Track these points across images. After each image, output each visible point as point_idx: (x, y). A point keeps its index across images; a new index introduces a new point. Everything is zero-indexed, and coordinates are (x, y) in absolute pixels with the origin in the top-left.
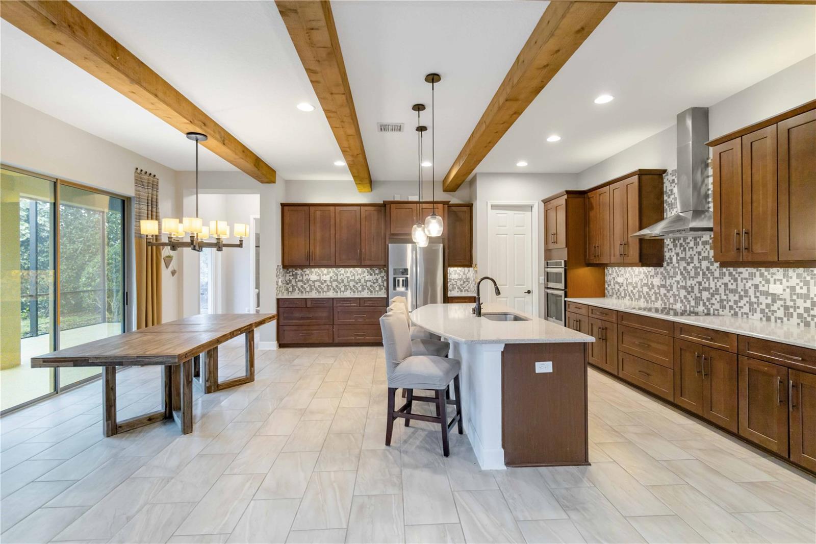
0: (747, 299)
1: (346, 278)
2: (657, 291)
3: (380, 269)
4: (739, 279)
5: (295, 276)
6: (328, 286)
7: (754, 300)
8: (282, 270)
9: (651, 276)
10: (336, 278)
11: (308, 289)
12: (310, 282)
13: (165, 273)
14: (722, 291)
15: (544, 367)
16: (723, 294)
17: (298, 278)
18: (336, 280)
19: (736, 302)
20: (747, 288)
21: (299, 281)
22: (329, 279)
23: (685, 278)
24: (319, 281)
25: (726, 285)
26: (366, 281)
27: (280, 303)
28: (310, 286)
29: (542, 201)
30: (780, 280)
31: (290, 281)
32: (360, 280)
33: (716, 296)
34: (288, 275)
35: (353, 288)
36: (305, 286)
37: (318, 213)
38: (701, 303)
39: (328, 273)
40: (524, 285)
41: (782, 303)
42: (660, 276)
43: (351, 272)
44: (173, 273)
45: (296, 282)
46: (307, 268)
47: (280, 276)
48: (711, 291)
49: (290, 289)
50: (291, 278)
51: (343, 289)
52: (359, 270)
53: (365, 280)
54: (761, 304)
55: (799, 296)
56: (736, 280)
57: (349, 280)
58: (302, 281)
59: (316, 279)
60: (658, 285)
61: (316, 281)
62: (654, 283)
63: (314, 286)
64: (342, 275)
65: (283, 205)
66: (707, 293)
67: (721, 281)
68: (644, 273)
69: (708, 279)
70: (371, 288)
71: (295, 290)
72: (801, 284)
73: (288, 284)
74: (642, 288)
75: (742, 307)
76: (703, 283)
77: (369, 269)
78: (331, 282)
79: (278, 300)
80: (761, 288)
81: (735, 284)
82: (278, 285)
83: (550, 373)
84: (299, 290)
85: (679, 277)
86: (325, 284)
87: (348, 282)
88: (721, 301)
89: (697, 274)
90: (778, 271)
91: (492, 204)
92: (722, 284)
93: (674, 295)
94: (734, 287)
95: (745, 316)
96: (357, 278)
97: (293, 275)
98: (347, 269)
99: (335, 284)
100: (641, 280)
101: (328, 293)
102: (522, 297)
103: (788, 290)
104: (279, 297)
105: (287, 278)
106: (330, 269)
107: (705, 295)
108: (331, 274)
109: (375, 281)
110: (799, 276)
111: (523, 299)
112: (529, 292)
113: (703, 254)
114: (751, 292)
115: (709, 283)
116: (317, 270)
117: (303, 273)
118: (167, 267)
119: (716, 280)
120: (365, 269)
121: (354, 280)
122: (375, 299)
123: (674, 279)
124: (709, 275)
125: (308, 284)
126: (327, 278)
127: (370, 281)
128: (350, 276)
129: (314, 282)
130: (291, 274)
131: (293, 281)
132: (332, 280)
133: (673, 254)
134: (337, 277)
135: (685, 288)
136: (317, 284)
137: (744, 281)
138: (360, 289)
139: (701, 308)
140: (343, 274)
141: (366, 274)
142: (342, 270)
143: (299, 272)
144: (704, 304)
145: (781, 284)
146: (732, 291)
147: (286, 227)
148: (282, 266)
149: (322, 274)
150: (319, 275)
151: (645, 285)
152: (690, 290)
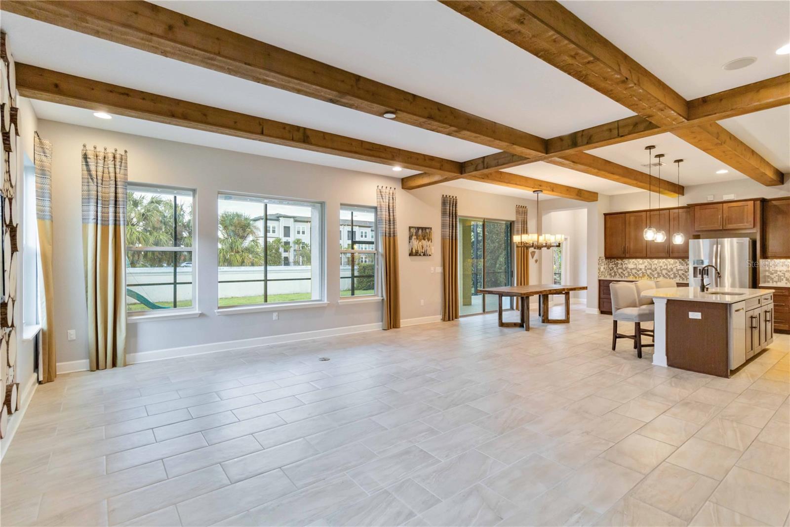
1: (659, 267)
5: (616, 265)
6: (643, 273)
8: (604, 260)
11: (626, 275)
12: (628, 270)
13: (531, 261)
15: (695, 315)
17: (619, 266)
18: (651, 269)
21: (619, 268)
22: (644, 268)
24: (636, 269)
26: (678, 270)
27: (601, 283)
28: (628, 272)
31: (613, 268)
32: (672, 269)
34: (611, 264)
35: (666, 276)
36: (624, 272)
37: (632, 218)
39: (643, 263)
43: (664, 262)
44: (536, 261)
45: (617, 269)
47: (603, 264)
49: (613, 274)
50: (613, 266)
51: (656, 276)
52: (672, 261)
53: (677, 269)
57: (662, 268)
58: (622, 268)
59: (632, 268)
61: (633, 269)
65: (605, 215)
71: (616, 275)
73: (611, 270)
77: (681, 260)
78: (645, 270)
79: (600, 281)
82: (600, 270)
83: (699, 319)
84: (619, 275)
86: (640, 272)
87: (661, 270)
96: (669, 267)
97: (615, 264)
98: (660, 260)
99: (649, 272)
104: (600, 279)
105: (610, 266)
106: (645, 260)
108: (646, 264)
116: (634, 260)
118: (533, 257)
120: (677, 260)
121: (666, 269)
126: (642, 267)
127: (682, 270)
128: (663, 265)
129: (631, 269)
130: (613, 263)
131: (615, 269)
132: (646, 268)
134: (651, 267)
136: (634, 271)
138: (672, 276)
140: (656, 264)
141: (678, 264)
142: (656, 261)
143: (620, 262)
147: (608, 230)
148: (604, 258)
149: (638, 264)
150: (636, 264)
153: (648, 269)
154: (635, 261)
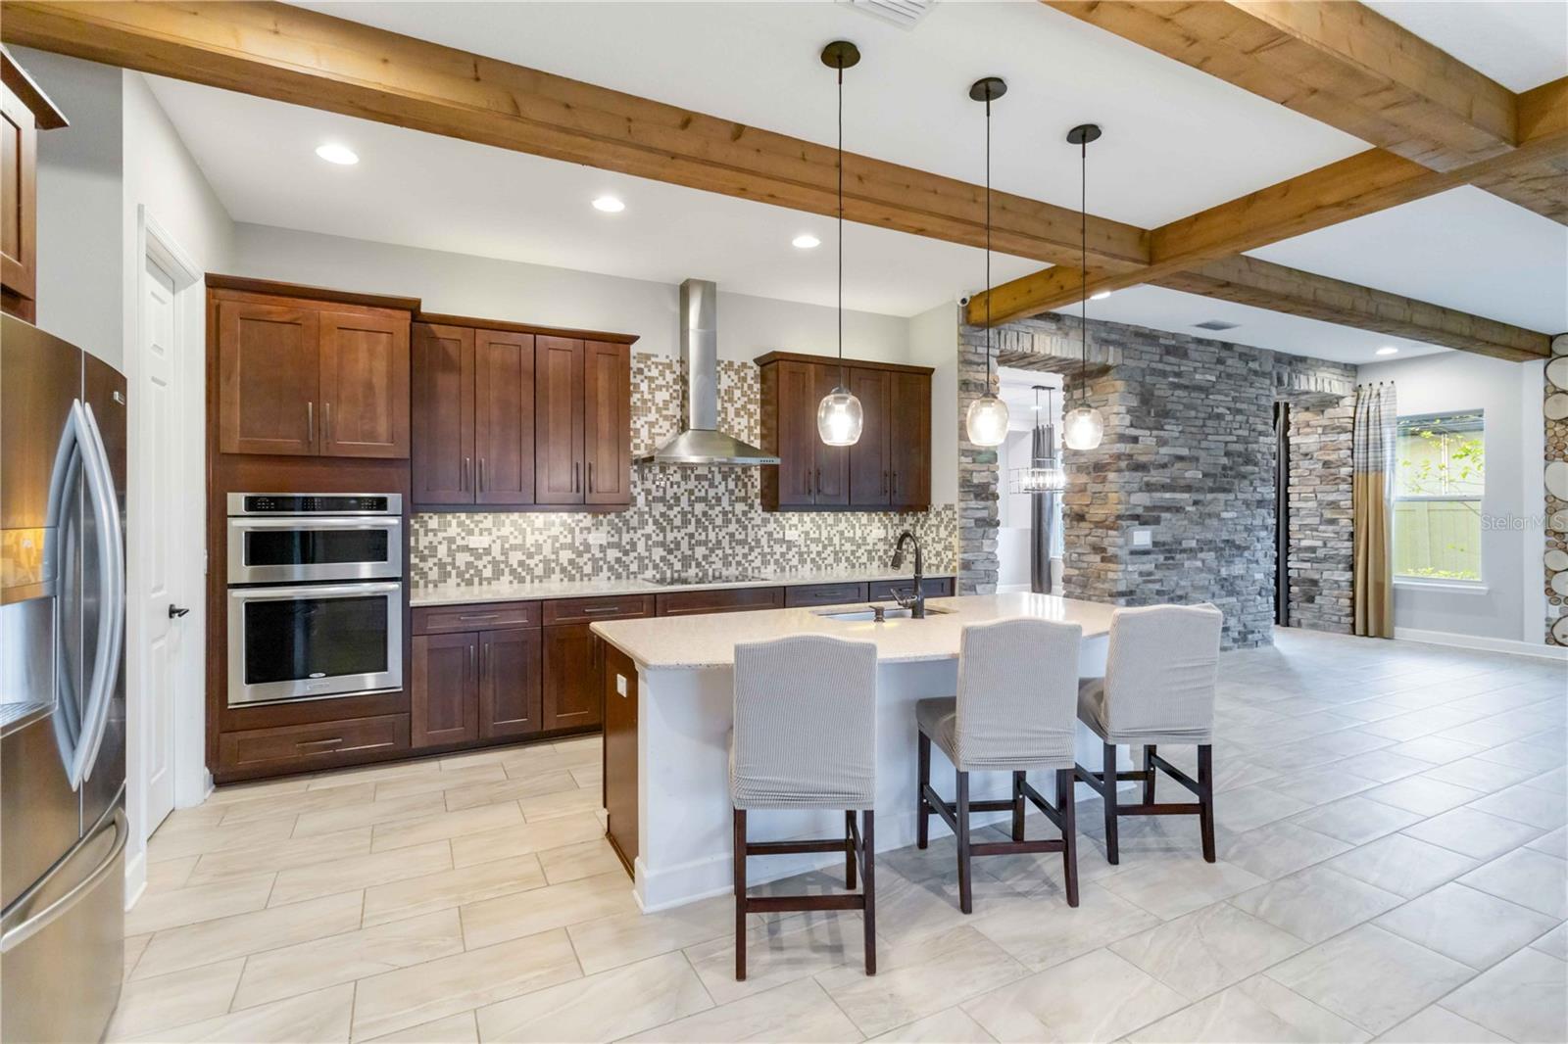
0: (759, 550)
2: (599, 555)
4: (750, 526)
7: (767, 550)
9: (582, 529)
14: (725, 543)
16: (727, 548)
19: (745, 556)
20: (759, 537)
23: (663, 530)
25: (732, 535)
30: (796, 526)
33: (717, 552)
38: (693, 564)
40: (159, 590)
41: (797, 549)
42: (605, 528)
48: (710, 545)
54: (775, 553)
55: (813, 540)
56: (745, 528)
60: (601, 545)
62: (590, 542)
66: (704, 548)
67: (724, 530)
68: (563, 524)
69: (705, 529)
72: (815, 529)
74: (556, 553)
76: (696, 534)
80: (775, 536)
81: (743, 533)
85: (650, 528)
88: (726, 556)
89: (686, 523)
90: (793, 516)
92: (727, 534)
93: (640, 559)
94: (742, 537)
100: (556, 539)
103: (803, 535)
107: (700, 551)
110: (813, 520)
112: (174, 612)
113: (697, 493)
114: (764, 541)
115: (707, 536)
119: (717, 530)
123: (640, 532)
124: (707, 523)
133: (639, 490)
135: (663, 544)
137: (756, 529)
139: (692, 571)
144: (698, 565)
145: (796, 529)
146: (739, 542)
151: (563, 547)
152: (672, 546)
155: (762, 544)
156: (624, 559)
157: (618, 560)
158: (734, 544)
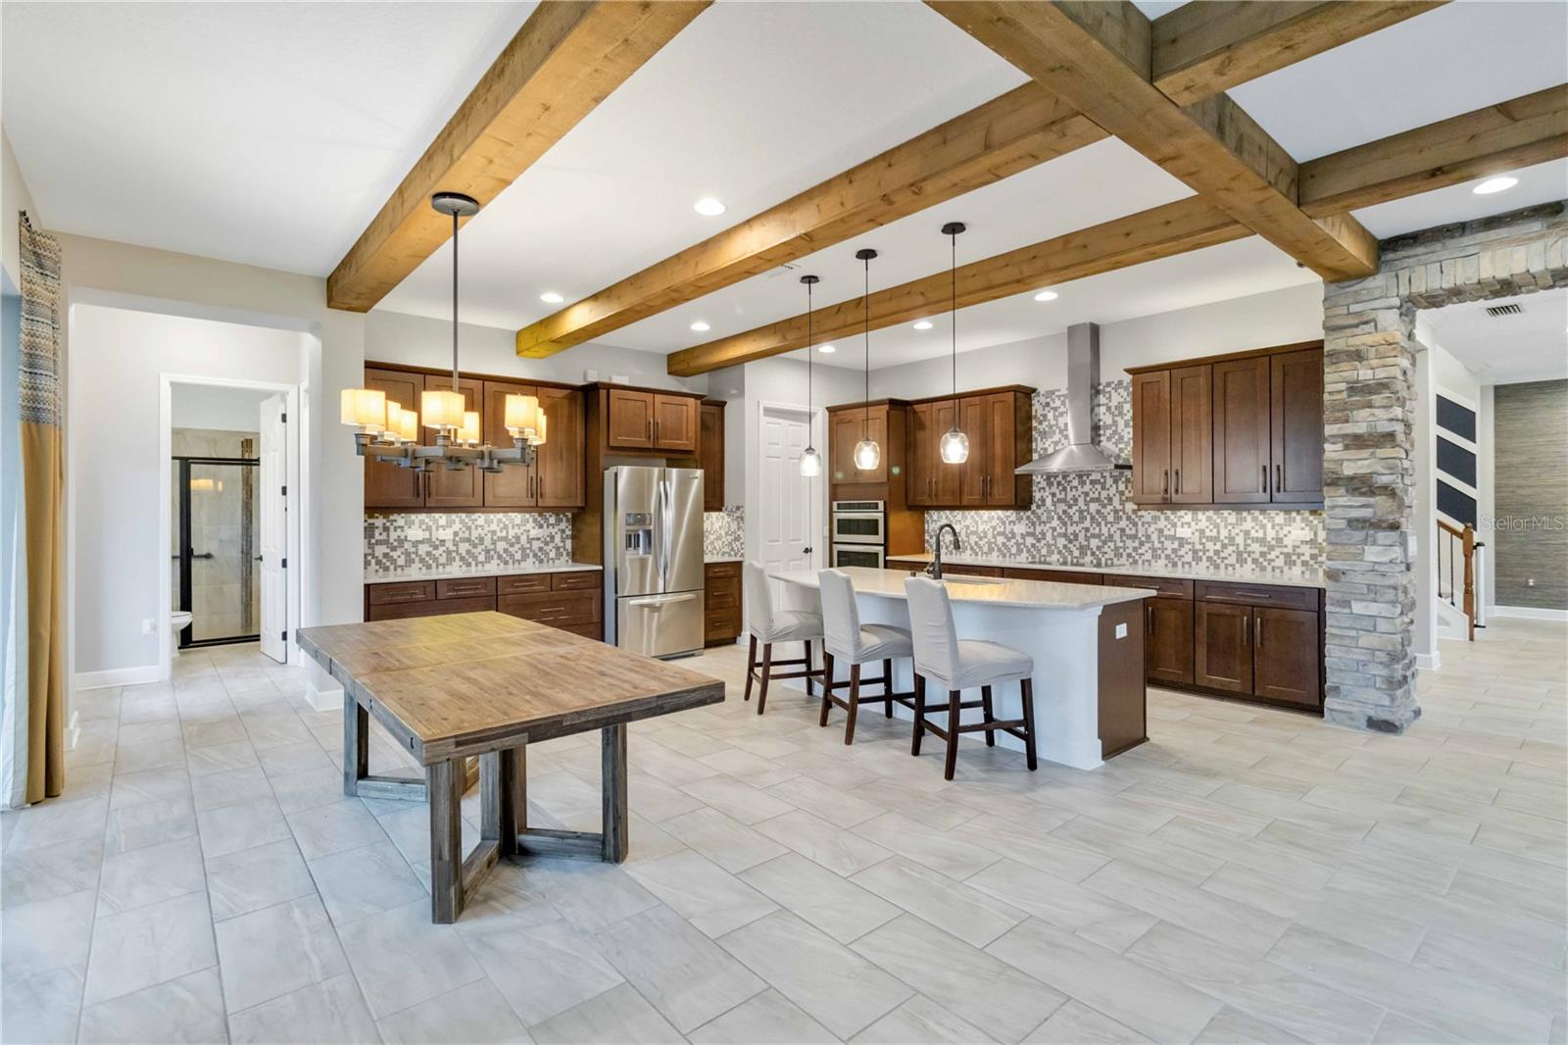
0: (1150, 545)
1: (489, 535)
2: (1021, 541)
3: (557, 515)
4: (1140, 524)
6: (448, 552)
7: (1157, 545)
9: (1011, 522)
10: (467, 535)
11: (401, 561)
12: (407, 545)
14: (1117, 537)
16: (1118, 540)
18: (468, 540)
19: (1135, 549)
20: (1150, 533)
21: (379, 542)
22: (452, 537)
23: (1065, 524)
24: (428, 541)
25: (1123, 530)
26: (530, 541)
27: (372, 594)
28: (407, 554)
29: (827, 408)
30: (1189, 524)
32: (518, 538)
33: (1109, 544)
35: (504, 555)
36: (394, 554)
38: (1089, 552)
39: (449, 524)
40: (800, 540)
41: (1190, 547)
42: (1026, 522)
43: (500, 521)
46: (399, 514)
48: (1103, 538)
51: (481, 558)
52: (516, 517)
53: (528, 536)
55: (1210, 539)
56: (1135, 524)
57: (495, 538)
58: (386, 542)
59: (421, 539)
60: (1022, 534)
61: (421, 542)
62: (1015, 531)
63: (416, 553)
64: (480, 529)
65: (369, 366)
66: (1097, 540)
67: (1116, 526)
68: (999, 518)
69: (1099, 524)
70: (539, 554)
72: (1211, 527)
74: (995, 537)
75: (1143, 554)
76: (1091, 529)
77: (536, 515)
78: (456, 544)
79: (367, 587)
80: (1166, 532)
81: (1134, 529)
83: (1125, 638)
85: (1055, 523)
86: (442, 549)
87: (494, 543)
88: (1117, 549)
89: (1082, 519)
90: (1186, 514)
91: (767, 406)
92: (1118, 529)
93: (1048, 545)
94: (1133, 532)
95: (1147, 564)
96: (512, 533)
98: (492, 516)
99: (464, 547)
100: (994, 528)
101: (448, 569)
102: (798, 560)
103: (1197, 533)
106: (454, 516)
107: (1094, 543)
108: (457, 527)
109: (548, 539)
110: (1209, 519)
111: (799, 562)
112: (807, 551)
113: (1091, 495)
114: (1154, 537)
115: (1100, 530)
116: (423, 516)
117: (388, 524)
119: (1109, 526)
120: (527, 516)
121: (505, 539)
122: (580, 574)
123: (1048, 525)
124: (1100, 520)
125: (403, 550)
126: (446, 535)
127: (538, 539)
128: (498, 529)
129: (416, 544)
132: (457, 539)
133: (1047, 494)
134: (470, 533)
135: (1065, 535)
136: (423, 549)
137: (1146, 526)
138: (518, 556)
139: (1088, 558)
140: (481, 526)
141: (530, 525)
142: (481, 518)
144: (1093, 554)
145: (1189, 527)
146: (1130, 537)
149: (434, 527)
150: (429, 528)
151: (999, 534)
152: (1072, 537)
153: (464, 540)
154: (427, 520)
155: (1152, 539)
156: (1037, 544)
157: (1033, 545)
158: (1124, 538)
